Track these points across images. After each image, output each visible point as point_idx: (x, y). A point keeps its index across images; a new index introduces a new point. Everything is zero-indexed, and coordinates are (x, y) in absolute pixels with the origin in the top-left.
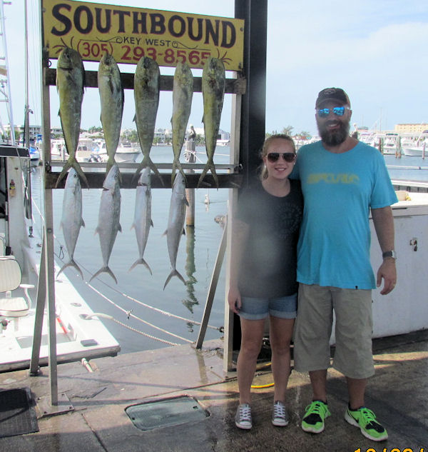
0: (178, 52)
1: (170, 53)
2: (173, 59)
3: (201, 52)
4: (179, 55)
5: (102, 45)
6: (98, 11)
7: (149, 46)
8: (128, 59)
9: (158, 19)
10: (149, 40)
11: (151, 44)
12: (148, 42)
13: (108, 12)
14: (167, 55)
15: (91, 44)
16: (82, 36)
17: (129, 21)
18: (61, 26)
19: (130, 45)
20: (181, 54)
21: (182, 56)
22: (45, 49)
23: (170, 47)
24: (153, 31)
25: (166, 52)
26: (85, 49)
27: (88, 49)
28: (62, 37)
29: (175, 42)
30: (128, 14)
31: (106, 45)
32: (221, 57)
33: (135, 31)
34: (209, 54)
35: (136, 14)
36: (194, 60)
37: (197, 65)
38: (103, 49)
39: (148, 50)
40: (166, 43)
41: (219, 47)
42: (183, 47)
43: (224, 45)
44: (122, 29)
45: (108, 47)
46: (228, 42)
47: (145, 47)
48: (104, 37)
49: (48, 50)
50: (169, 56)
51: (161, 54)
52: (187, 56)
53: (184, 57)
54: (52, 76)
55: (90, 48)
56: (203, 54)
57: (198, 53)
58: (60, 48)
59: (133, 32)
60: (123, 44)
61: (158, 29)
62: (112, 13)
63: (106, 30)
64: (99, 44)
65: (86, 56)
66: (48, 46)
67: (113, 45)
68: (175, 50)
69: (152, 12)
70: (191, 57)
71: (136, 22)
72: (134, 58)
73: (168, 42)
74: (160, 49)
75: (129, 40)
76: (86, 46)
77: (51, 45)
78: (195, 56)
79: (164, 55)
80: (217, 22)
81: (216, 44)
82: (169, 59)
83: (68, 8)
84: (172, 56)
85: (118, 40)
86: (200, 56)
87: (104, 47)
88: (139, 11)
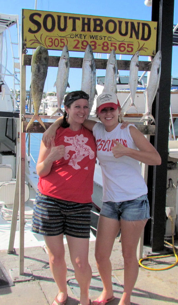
0: (111, 44)
1: (106, 44)
2: (108, 48)
3: (126, 43)
4: (112, 46)
5: (61, 39)
6: (59, 17)
7: (92, 40)
8: (78, 48)
9: (98, 22)
10: (92, 36)
11: (93, 38)
12: (92, 37)
13: (65, 18)
14: (104, 46)
15: (54, 39)
16: (48, 34)
17: (79, 23)
18: (34, 27)
19: (80, 40)
20: (113, 45)
21: (114, 46)
22: (24, 42)
23: (106, 40)
24: (95, 30)
25: (103, 44)
26: (50, 42)
27: (52, 42)
28: (35, 34)
29: (109, 37)
30: (79, 19)
31: (63, 39)
32: (140, 47)
33: (83, 30)
34: (132, 45)
35: (84, 19)
36: (122, 49)
37: (124, 52)
38: (61, 42)
39: (91, 42)
40: (103, 38)
41: (140, 40)
42: (115, 40)
43: (143, 38)
44: (74, 29)
45: (65, 41)
46: (146, 37)
47: (89, 40)
48: (63, 34)
49: (26, 42)
50: (106, 46)
51: (99, 45)
52: (117, 46)
53: (115, 47)
54: (28, 59)
55: (53, 42)
56: (128, 45)
57: (125, 44)
58: (34, 41)
59: (82, 31)
60: (75, 39)
61: (98, 28)
62: (68, 18)
63: (64, 30)
64: (59, 39)
65: (50, 46)
66: (26, 40)
67: (68, 39)
68: (109, 43)
69: (95, 18)
70: (120, 47)
71: (84, 24)
72: (82, 48)
73: (105, 37)
74: (99, 42)
75: (79, 36)
76: (50, 40)
77: (28, 40)
78: (123, 47)
79: (102, 46)
80: (139, 24)
81: (138, 38)
82: (105, 48)
83: (40, 15)
84: (107, 46)
85: (72, 36)
86: (126, 46)
87: (62, 41)
88: (86, 17)
